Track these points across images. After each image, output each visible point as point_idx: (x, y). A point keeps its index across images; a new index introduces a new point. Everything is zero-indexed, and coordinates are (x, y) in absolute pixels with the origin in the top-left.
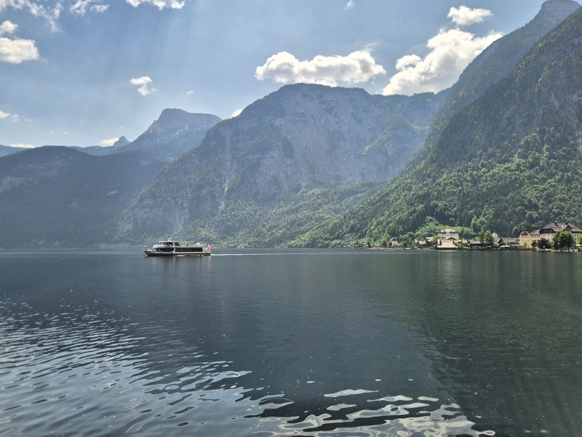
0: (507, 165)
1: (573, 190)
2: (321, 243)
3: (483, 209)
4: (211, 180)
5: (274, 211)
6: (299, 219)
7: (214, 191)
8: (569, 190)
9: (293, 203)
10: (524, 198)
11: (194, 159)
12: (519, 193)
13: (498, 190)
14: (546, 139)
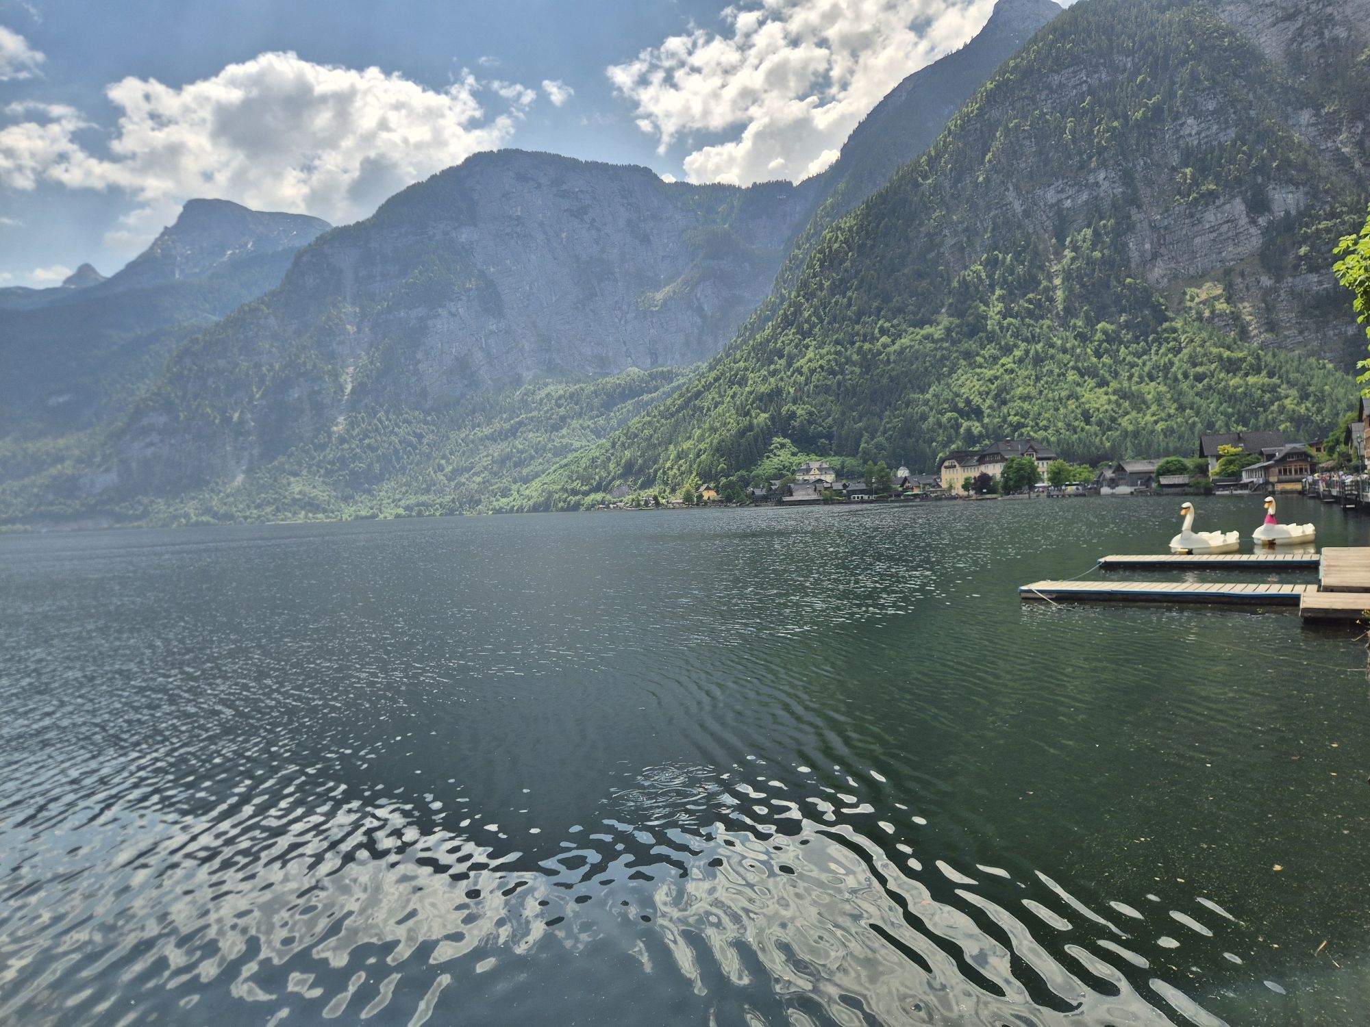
0: (928, 330)
1: (1045, 379)
2: (564, 502)
3: (881, 419)
4: (309, 367)
5: (463, 435)
6: (518, 452)
7: (319, 392)
8: (1038, 379)
9: (504, 416)
10: (958, 395)
11: (266, 318)
12: (948, 385)
13: (909, 381)
14: (999, 277)
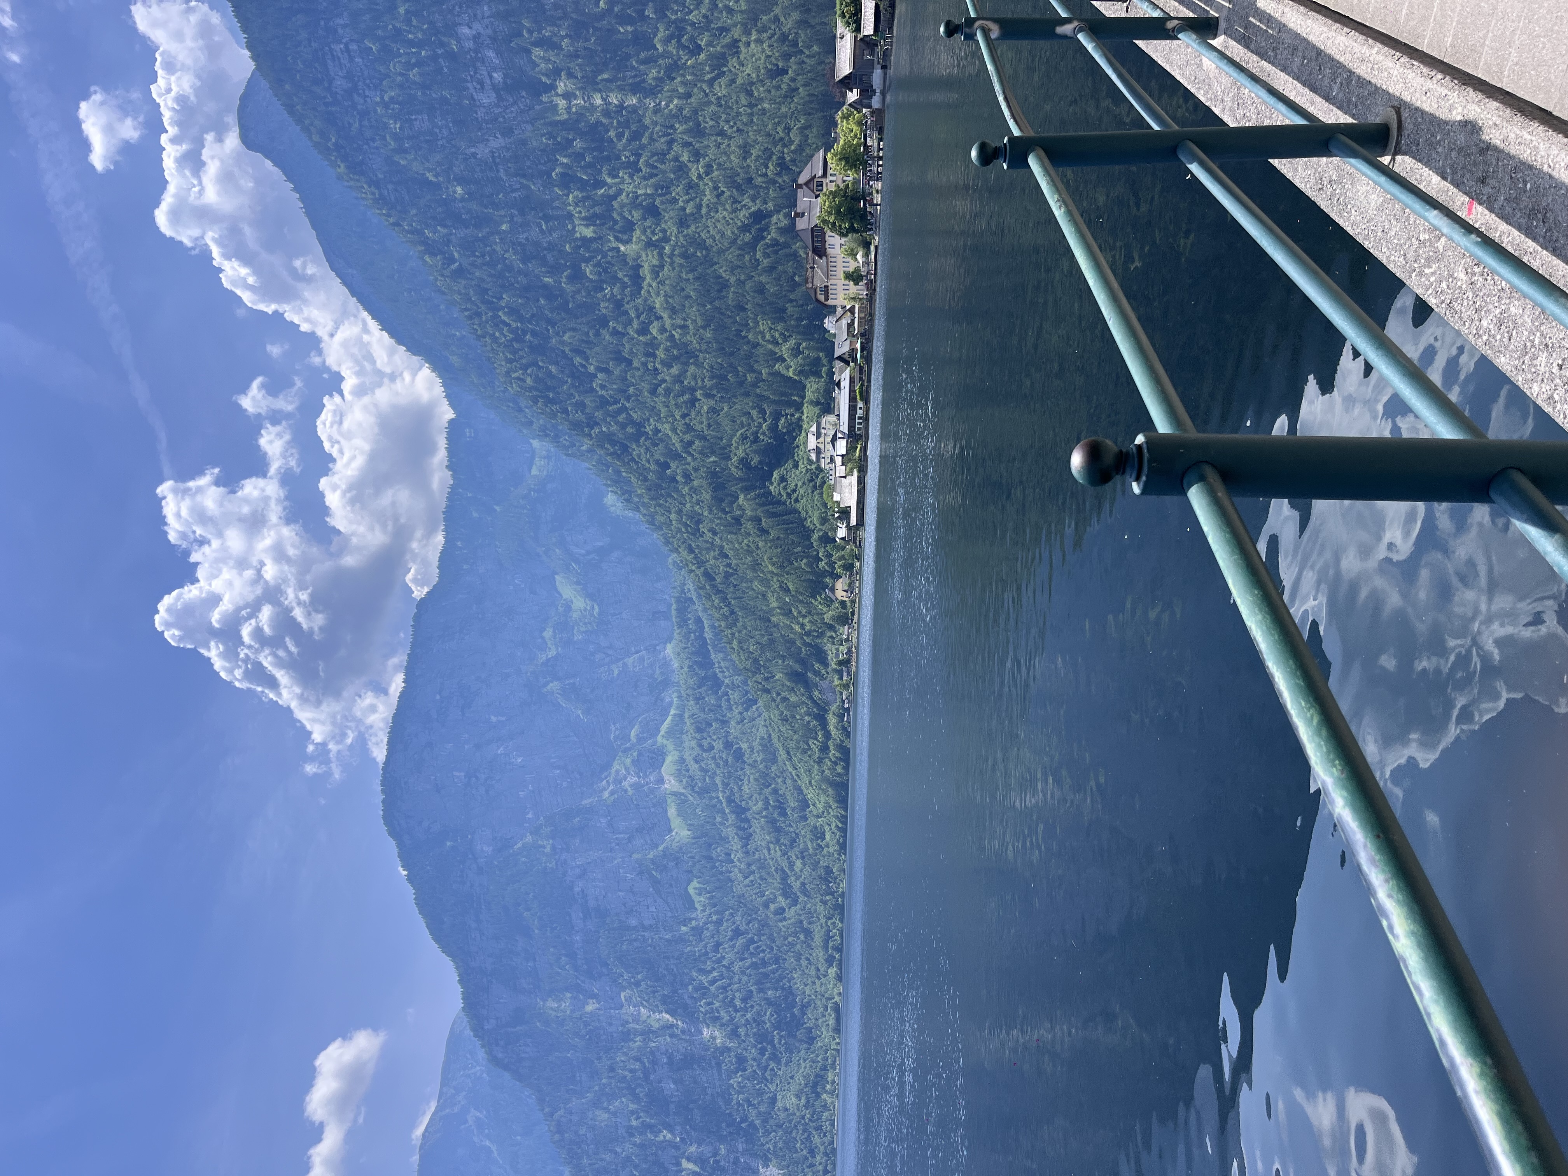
0: (646, 271)
2: (836, 764)
3: (758, 344)
7: (670, 1057)
10: (734, 241)
